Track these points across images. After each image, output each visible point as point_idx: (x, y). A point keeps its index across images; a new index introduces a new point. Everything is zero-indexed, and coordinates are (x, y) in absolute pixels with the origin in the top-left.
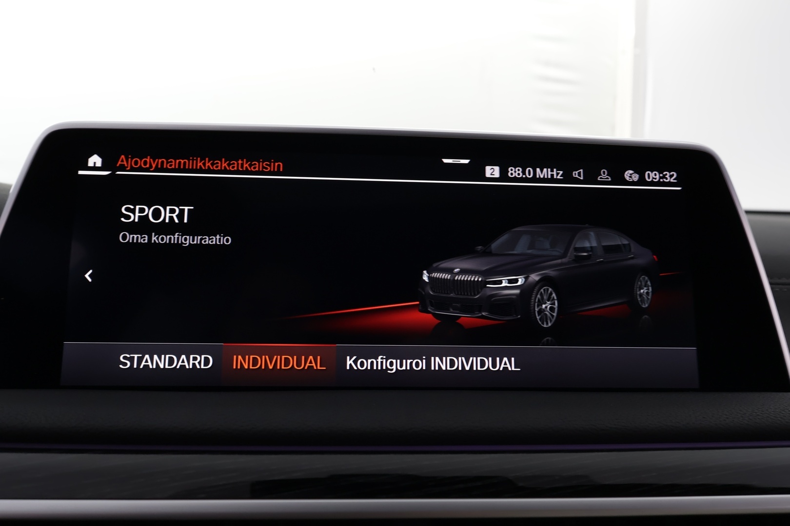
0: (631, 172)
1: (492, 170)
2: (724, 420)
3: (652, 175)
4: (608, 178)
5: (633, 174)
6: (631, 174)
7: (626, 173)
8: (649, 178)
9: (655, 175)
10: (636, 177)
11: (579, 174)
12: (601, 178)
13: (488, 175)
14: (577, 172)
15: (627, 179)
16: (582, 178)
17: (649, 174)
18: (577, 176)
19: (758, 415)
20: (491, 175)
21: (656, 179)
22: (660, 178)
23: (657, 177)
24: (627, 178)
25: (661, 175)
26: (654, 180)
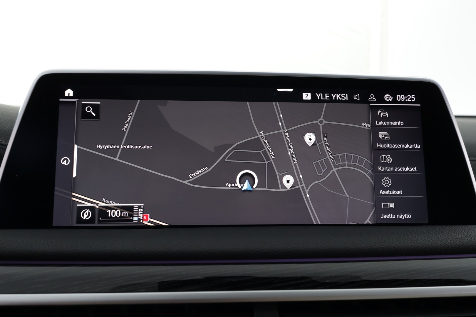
0: (388, 95)
1: (307, 95)
2: (446, 242)
3: (401, 97)
4: (374, 99)
5: (389, 96)
6: (388, 97)
7: (385, 96)
8: (399, 99)
10: (391, 99)
11: (357, 97)
12: (370, 99)
13: (304, 98)
14: (356, 96)
15: (386, 100)
16: (359, 100)
17: (399, 97)
18: (356, 98)
19: (465, 239)
20: (306, 98)
22: (405, 99)
23: (404, 98)
24: (386, 99)
25: (406, 97)
26: (402, 100)
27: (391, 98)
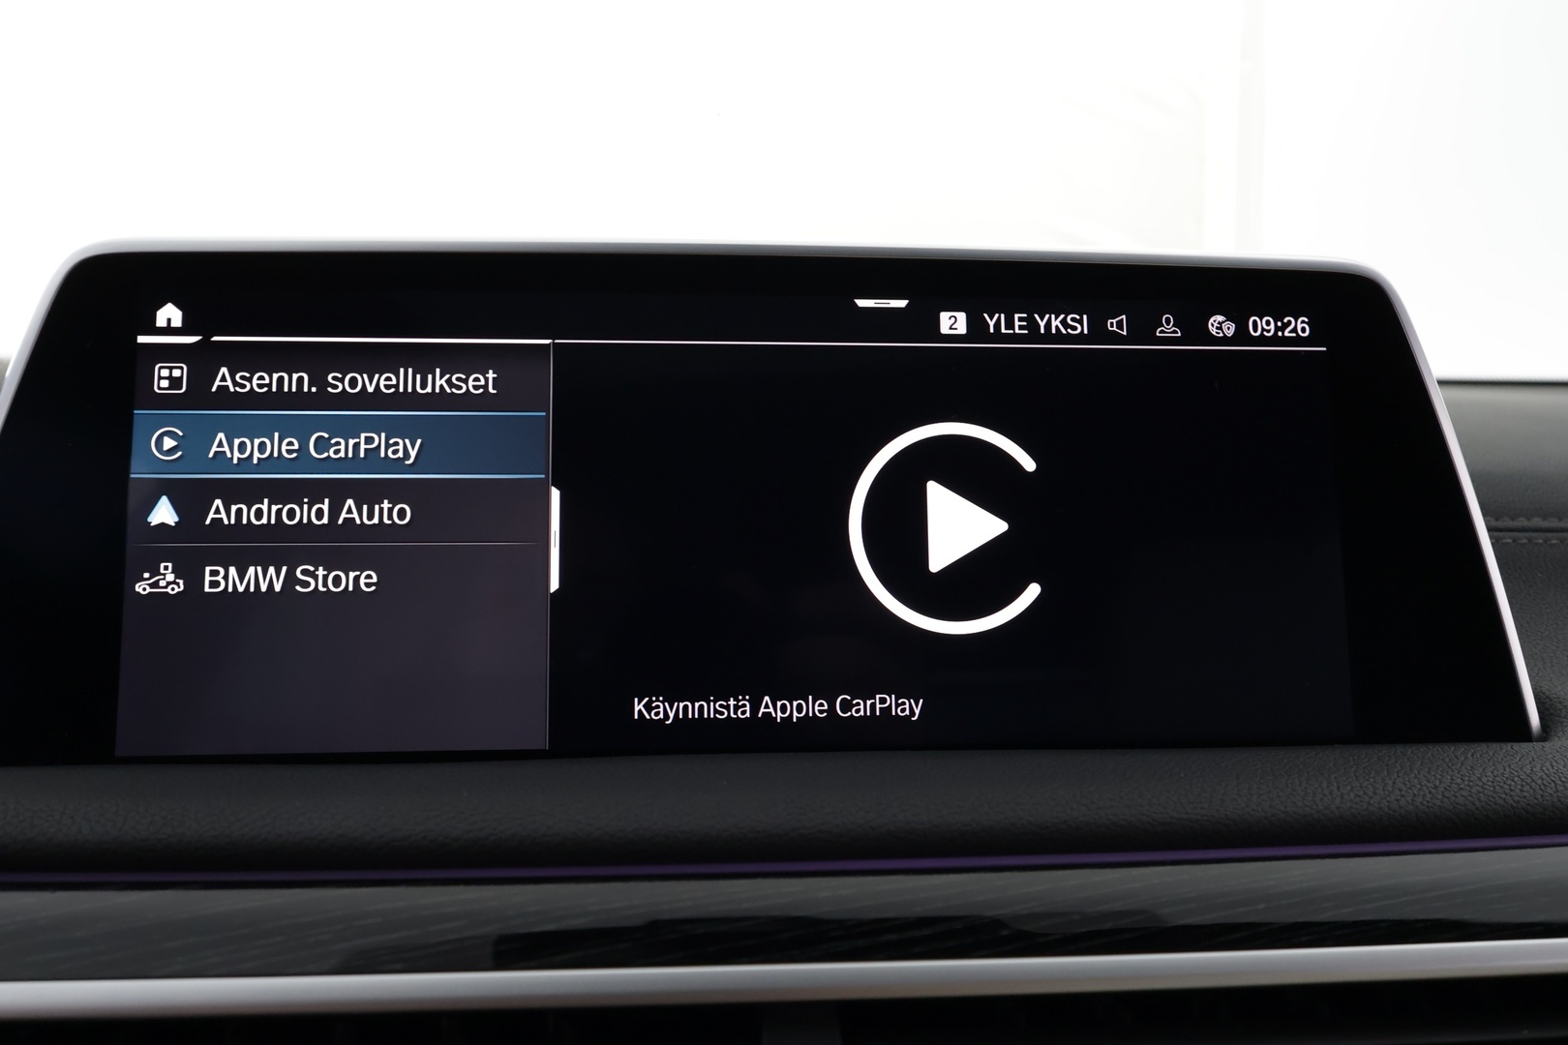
0: (1220, 318)
1: (953, 319)
3: (1262, 323)
5: (1223, 322)
6: (1219, 323)
7: (1211, 320)
8: (1255, 330)
9: (1268, 323)
13: (945, 329)
15: (1214, 333)
17: (1255, 322)
19: (1462, 789)
20: (951, 328)
21: (1269, 331)
22: (1277, 329)
24: (1214, 331)
25: (1279, 324)
26: (1265, 333)
27: (1229, 328)
